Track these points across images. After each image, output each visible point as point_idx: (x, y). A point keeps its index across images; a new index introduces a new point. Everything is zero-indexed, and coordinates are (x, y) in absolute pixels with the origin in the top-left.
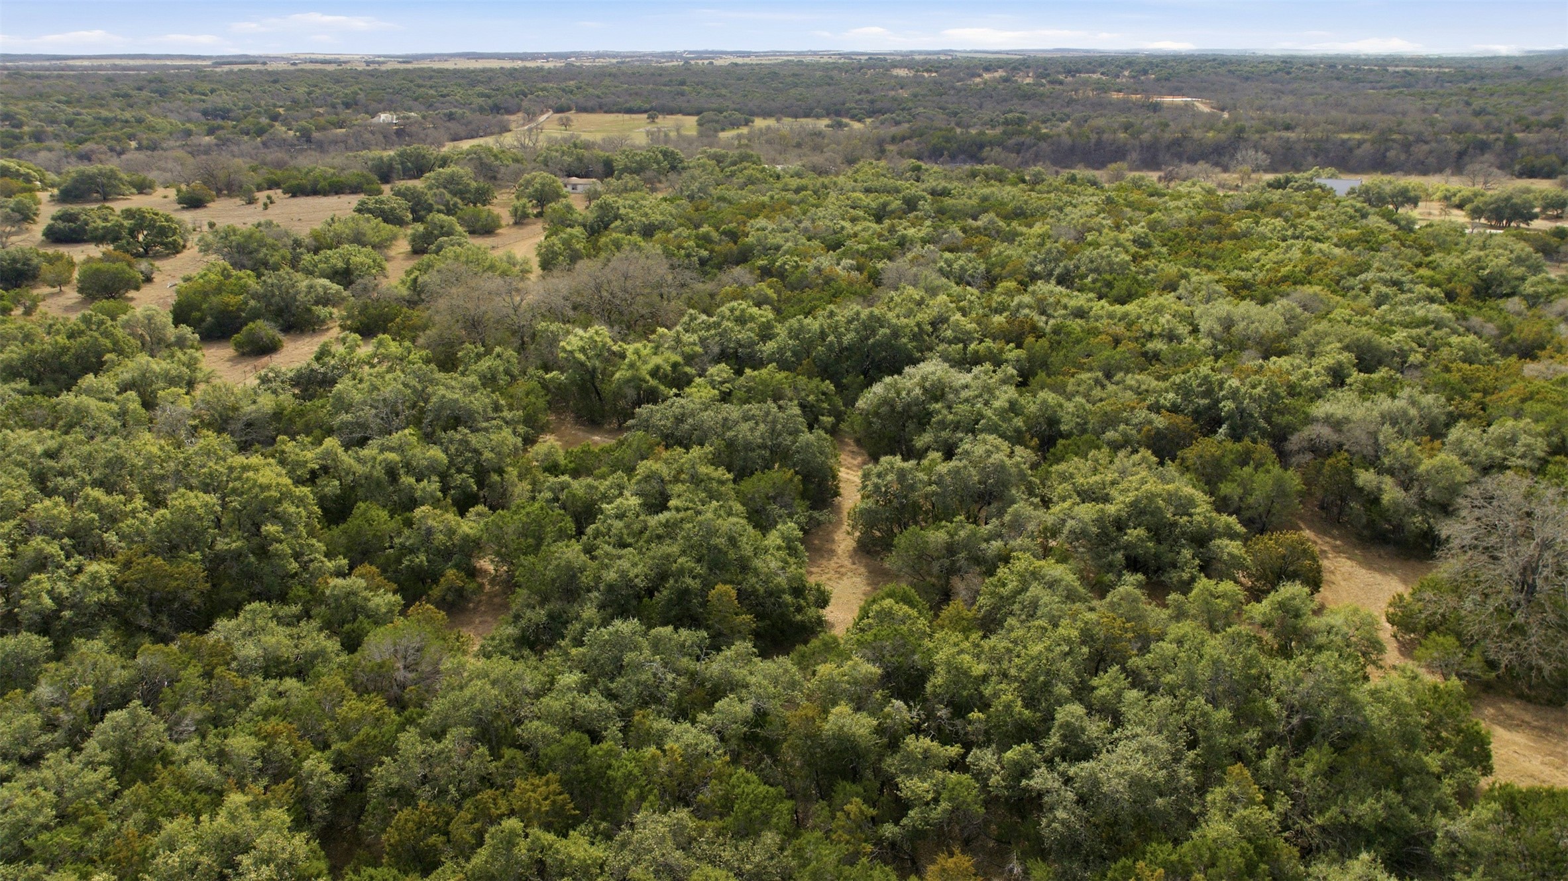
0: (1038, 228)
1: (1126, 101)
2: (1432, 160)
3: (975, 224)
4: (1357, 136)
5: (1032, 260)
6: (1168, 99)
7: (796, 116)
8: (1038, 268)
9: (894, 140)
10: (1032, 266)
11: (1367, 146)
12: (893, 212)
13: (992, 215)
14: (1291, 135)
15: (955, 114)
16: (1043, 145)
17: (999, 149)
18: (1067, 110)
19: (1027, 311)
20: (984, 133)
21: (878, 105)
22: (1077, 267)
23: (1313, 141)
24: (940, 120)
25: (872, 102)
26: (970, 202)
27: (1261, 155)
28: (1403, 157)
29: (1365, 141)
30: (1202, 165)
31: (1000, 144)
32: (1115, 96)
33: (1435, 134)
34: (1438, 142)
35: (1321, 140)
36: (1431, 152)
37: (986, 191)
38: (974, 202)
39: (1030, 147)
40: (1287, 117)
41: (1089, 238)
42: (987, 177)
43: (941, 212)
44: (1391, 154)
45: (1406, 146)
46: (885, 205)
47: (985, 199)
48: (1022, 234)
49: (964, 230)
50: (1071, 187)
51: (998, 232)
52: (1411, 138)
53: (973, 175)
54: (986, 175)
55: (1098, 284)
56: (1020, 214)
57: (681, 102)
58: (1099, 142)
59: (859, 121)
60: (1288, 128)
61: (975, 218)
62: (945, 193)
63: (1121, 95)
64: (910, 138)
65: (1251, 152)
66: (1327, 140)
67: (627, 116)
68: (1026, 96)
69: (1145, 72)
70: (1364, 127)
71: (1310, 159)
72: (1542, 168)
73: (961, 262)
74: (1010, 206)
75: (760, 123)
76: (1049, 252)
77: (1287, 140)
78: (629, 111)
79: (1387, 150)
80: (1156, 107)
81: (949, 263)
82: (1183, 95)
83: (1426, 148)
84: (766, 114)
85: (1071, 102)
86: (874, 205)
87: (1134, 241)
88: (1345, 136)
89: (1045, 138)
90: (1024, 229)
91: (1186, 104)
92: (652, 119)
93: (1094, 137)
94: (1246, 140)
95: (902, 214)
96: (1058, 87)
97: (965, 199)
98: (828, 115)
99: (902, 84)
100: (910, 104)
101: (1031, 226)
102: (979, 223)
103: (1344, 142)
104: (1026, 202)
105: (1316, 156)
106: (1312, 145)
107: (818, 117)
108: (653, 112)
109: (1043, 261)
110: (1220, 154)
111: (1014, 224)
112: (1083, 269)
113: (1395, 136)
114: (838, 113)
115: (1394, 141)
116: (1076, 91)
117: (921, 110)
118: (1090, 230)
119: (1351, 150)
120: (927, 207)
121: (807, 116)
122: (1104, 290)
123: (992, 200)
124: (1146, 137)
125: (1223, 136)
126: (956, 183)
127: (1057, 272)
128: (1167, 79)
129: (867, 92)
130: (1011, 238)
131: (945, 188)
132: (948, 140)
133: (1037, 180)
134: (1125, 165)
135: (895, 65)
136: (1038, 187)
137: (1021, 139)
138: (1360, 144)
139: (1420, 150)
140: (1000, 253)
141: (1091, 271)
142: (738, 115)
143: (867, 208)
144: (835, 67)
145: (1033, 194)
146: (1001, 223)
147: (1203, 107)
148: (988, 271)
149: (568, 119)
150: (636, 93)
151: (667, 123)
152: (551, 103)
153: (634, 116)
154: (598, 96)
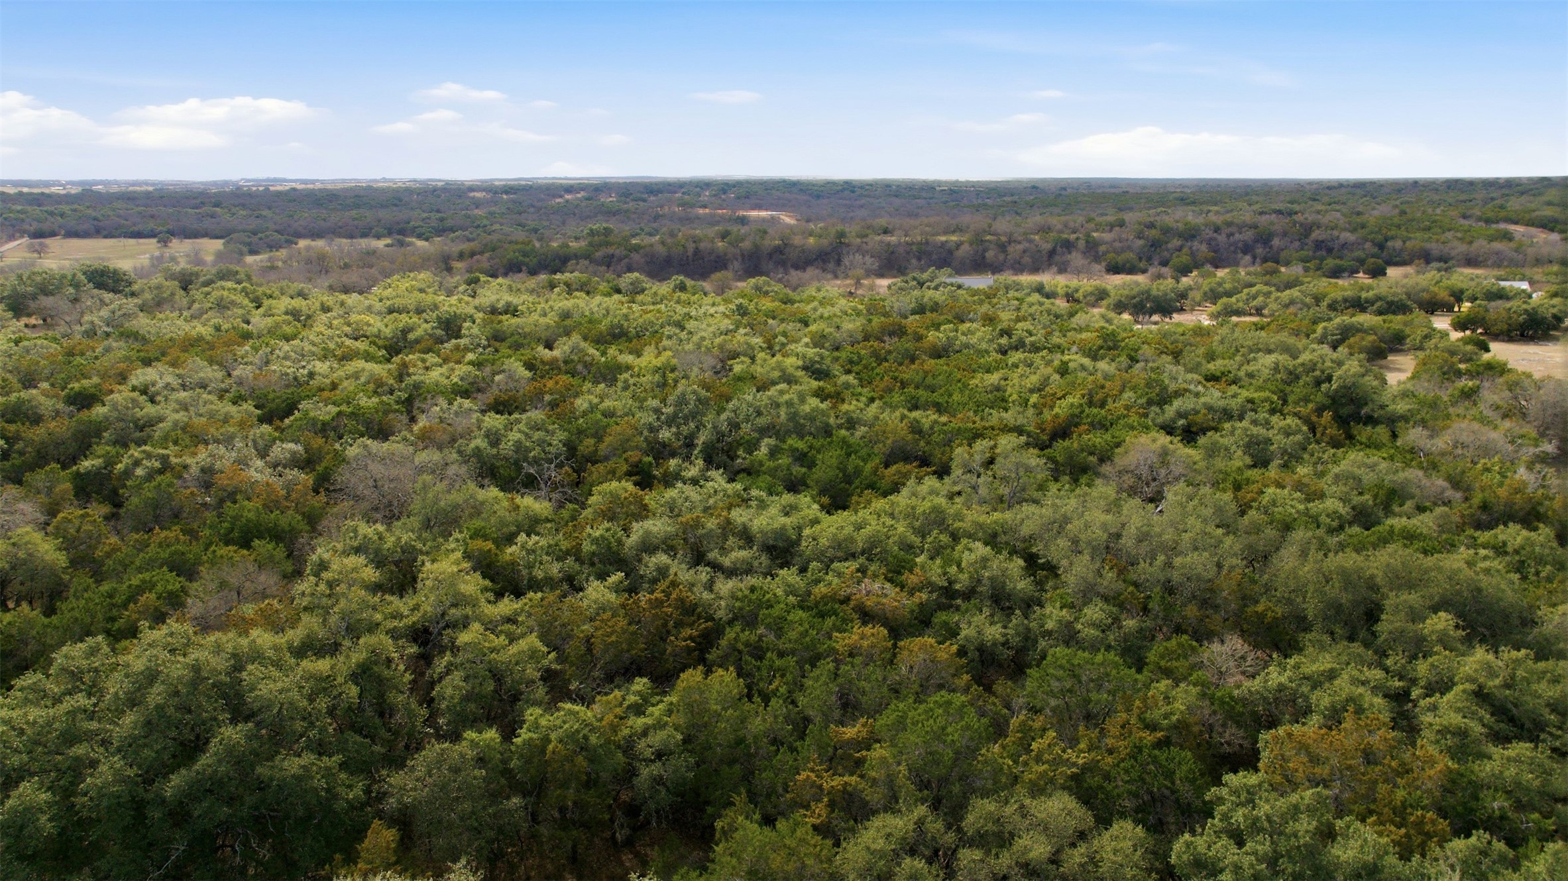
0: (649, 359)
1: (712, 216)
2: (1027, 260)
3: (546, 354)
4: (954, 238)
5: (651, 418)
6: (754, 213)
7: (352, 237)
8: (665, 434)
9: (461, 256)
10: (652, 429)
11: (966, 247)
12: (417, 341)
13: (576, 338)
14: (893, 239)
15: (536, 231)
16: (636, 257)
17: (587, 262)
18: (655, 225)
19: (662, 558)
20: (568, 246)
21: (449, 223)
22: (735, 426)
23: (913, 243)
24: (520, 235)
25: (442, 220)
26: (542, 320)
27: (869, 260)
28: (1001, 257)
29: (962, 243)
30: (811, 272)
31: (587, 256)
32: (701, 211)
33: (1025, 234)
34: (1031, 241)
35: (920, 243)
36: (1024, 252)
37: (568, 304)
38: (550, 320)
39: (620, 260)
40: (882, 222)
41: (737, 369)
42: (570, 288)
43: (497, 337)
44: (990, 255)
45: (1002, 247)
46: (406, 331)
47: (566, 315)
48: (628, 368)
49: (529, 366)
50: (684, 296)
51: (587, 366)
52: (1003, 239)
53: (552, 286)
54: (567, 284)
55: (784, 461)
56: (618, 335)
57: (207, 224)
58: (697, 251)
59: (427, 240)
60: (886, 232)
61: (549, 346)
62: (512, 310)
63: (707, 211)
64: (482, 253)
65: (858, 257)
66: (927, 243)
67: (132, 241)
68: (611, 213)
69: (725, 192)
70: (958, 229)
71: (914, 261)
72: (1124, 265)
73: (514, 436)
74: (603, 327)
75: (303, 243)
76: (682, 401)
77: (889, 244)
78: (138, 235)
79: (985, 250)
80: (743, 221)
81: (494, 439)
82: (767, 210)
83: (1020, 247)
84: (315, 235)
85: (657, 218)
86: (388, 332)
87: (805, 368)
88: (943, 238)
89: (636, 249)
90: (628, 359)
91: (773, 217)
92: (164, 242)
93: (691, 247)
94: (848, 245)
95: (431, 345)
96: (641, 204)
97: (535, 317)
98: (390, 234)
99: (477, 204)
100: (485, 222)
101: (639, 354)
102: (556, 353)
103: (943, 244)
104: (626, 317)
105: (919, 259)
106: (914, 248)
107: (378, 237)
108: (164, 236)
109: (671, 421)
110: (824, 261)
111: (612, 351)
112: (746, 428)
113: (988, 237)
114: (402, 232)
115: (988, 241)
116: (662, 207)
117: (497, 227)
118: (735, 355)
119: (950, 252)
120: (475, 330)
121: (364, 235)
122: (798, 470)
123: (576, 317)
124: (746, 245)
125: (825, 242)
126: (524, 297)
127: (701, 439)
128: (747, 197)
129: (438, 211)
130: (609, 374)
131: (508, 304)
132: (525, 255)
133: (636, 290)
134: (729, 274)
135: (472, 189)
136: (639, 298)
137: (610, 250)
138: (958, 245)
139: (1015, 250)
140: (593, 408)
141: (764, 431)
142: (277, 236)
143: (374, 339)
144: (409, 191)
145: (635, 307)
146: (592, 351)
147: (787, 219)
148: (571, 448)
149: (43, 245)
150: (152, 217)
151: (180, 248)
152: (27, 227)
153: (142, 241)
154: (95, 219)
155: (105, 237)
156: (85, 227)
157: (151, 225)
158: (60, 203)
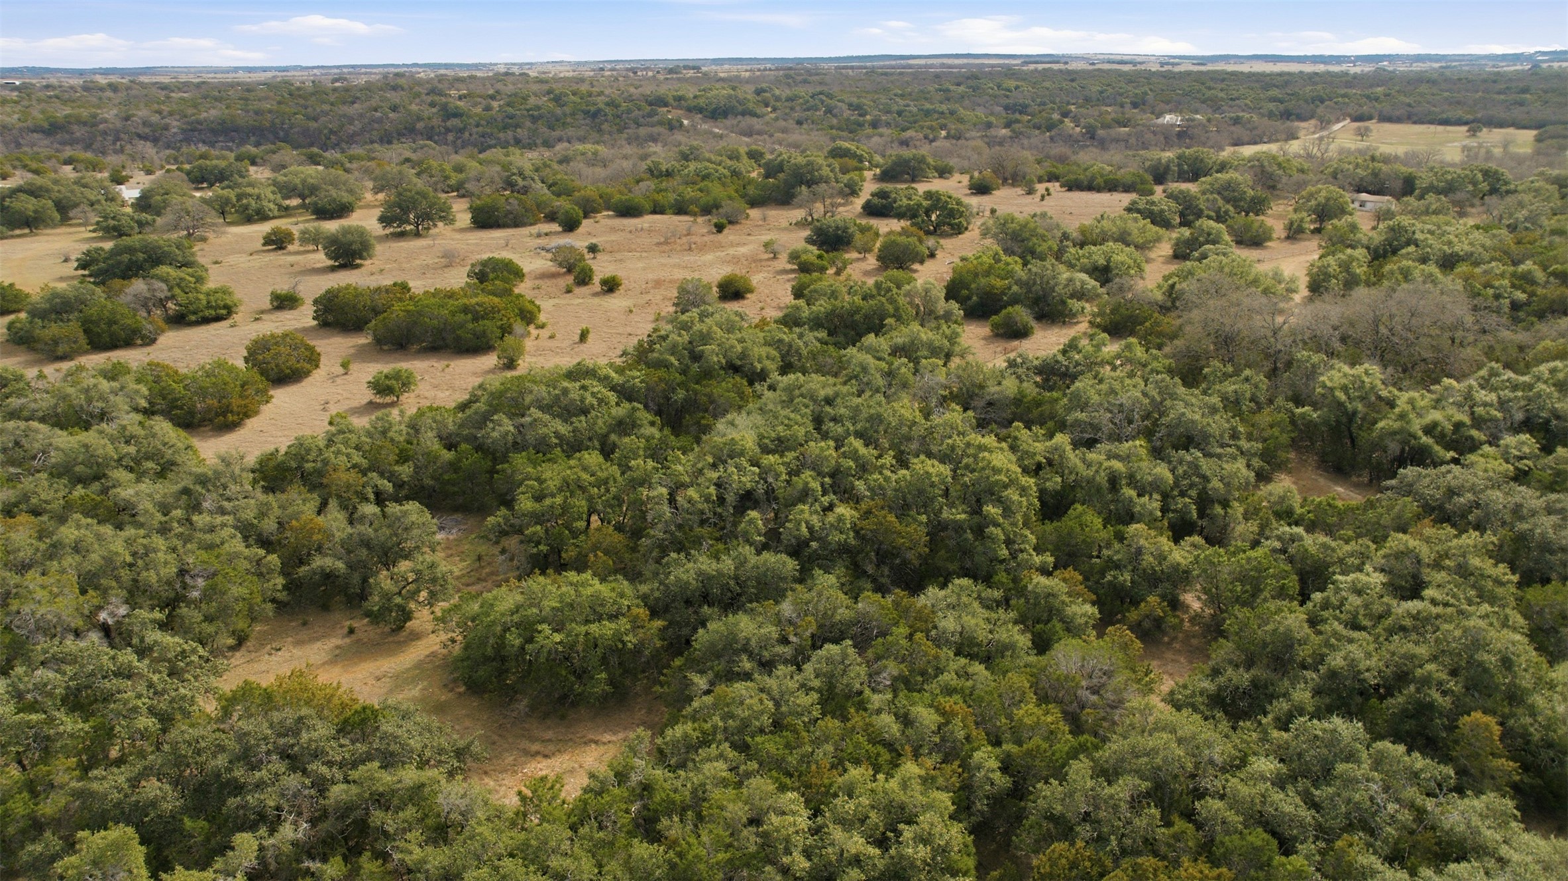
57: (1517, 113)
67: (1440, 128)
92: (1473, 132)
108: (1474, 125)
149: (1367, 129)
150: (1459, 103)
151: (1492, 138)
152: (1350, 110)
153: (1449, 128)
154: (1409, 105)
155: (1415, 123)
156: (1398, 113)
157: (1459, 113)
158: (1371, 86)
